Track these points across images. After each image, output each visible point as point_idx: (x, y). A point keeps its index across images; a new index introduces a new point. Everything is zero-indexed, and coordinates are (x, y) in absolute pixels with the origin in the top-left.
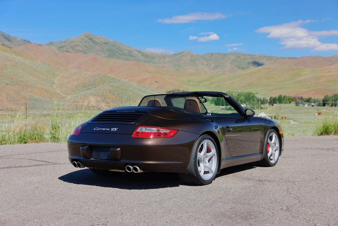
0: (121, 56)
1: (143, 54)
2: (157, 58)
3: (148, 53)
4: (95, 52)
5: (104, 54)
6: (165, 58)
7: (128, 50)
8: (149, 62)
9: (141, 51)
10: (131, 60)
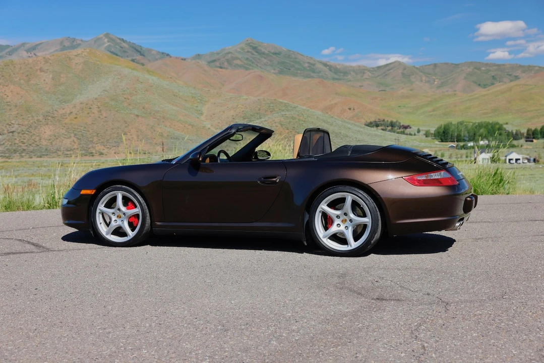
0: (299, 72)
1: (331, 68)
2: (352, 73)
3: (338, 67)
4: (260, 67)
5: (274, 69)
6: (364, 73)
7: (309, 63)
8: (340, 79)
9: (328, 64)
10: (312, 77)
